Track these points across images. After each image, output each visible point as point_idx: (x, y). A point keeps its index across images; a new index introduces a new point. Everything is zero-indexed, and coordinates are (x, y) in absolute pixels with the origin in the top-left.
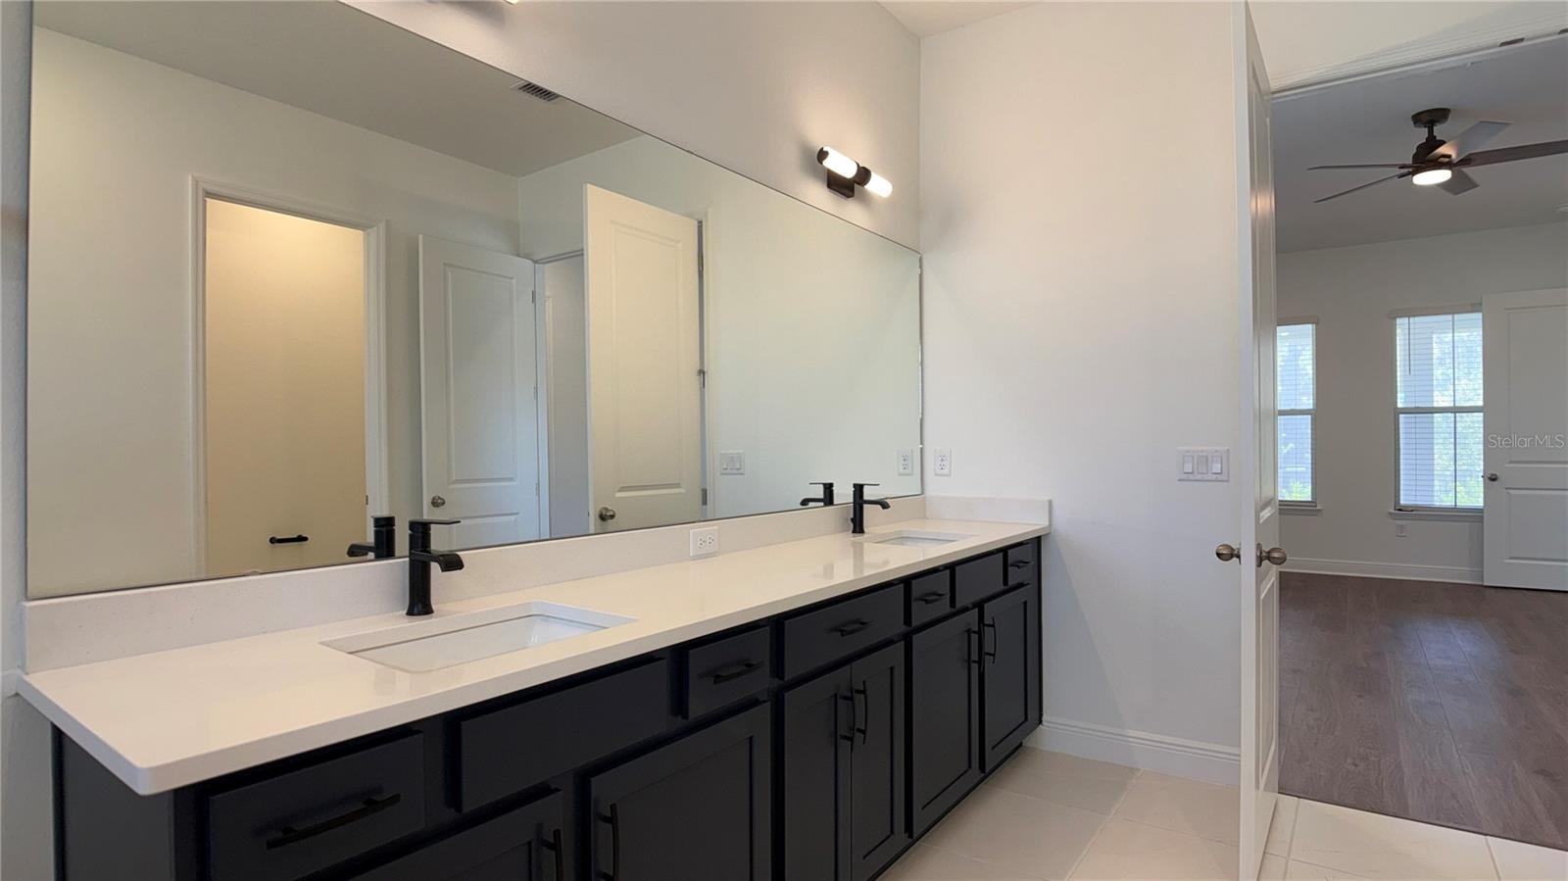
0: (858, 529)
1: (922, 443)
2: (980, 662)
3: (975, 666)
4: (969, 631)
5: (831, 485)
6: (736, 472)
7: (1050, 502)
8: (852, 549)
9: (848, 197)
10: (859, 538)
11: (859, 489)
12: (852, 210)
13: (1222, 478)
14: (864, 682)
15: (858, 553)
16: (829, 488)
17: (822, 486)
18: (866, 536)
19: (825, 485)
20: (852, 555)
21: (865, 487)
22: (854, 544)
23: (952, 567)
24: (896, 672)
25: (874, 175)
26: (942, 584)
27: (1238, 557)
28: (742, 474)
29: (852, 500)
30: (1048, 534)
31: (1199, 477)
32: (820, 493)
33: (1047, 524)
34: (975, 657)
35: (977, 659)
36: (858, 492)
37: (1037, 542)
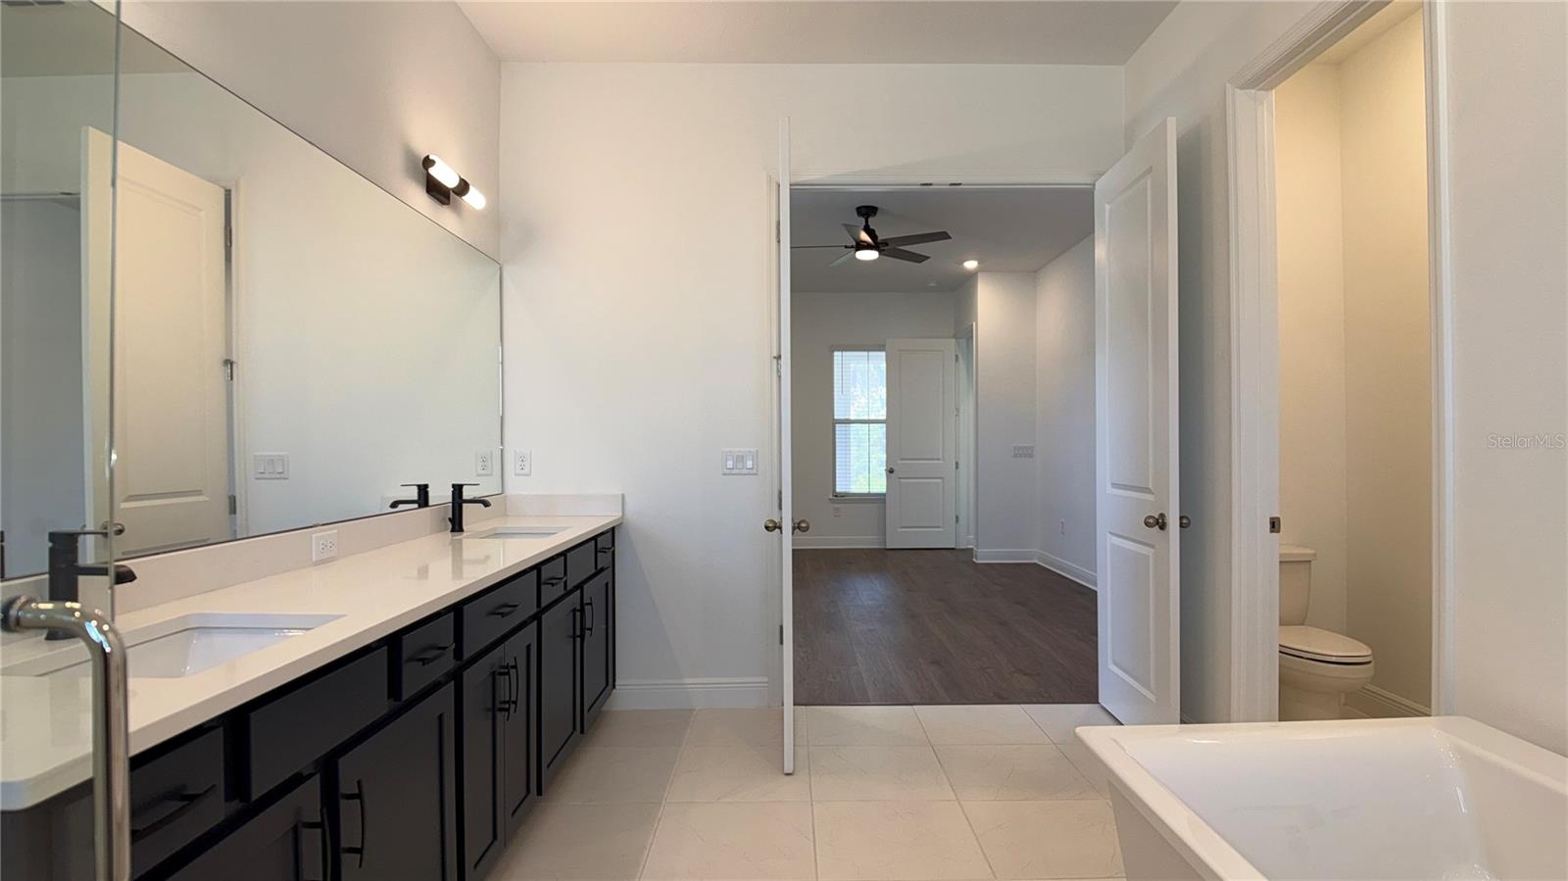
0: (457, 527)
1: (502, 444)
2: (582, 637)
3: (578, 640)
4: (574, 610)
5: (426, 486)
6: (278, 476)
7: (623, 496)
8: (450, 548)
9: (443, 203)
10: (458, 536)
11: (458, 489)
12: (445, 216)
13: (753, 473)
14: (515, 659)
15: (457, 549)
16: (423, 490)
17: (416, 488)
18: (465, 534)
19: (419, 486)
20: (450, 553)
21: (464, 487)
22: (452, 543)
23: (564, 554)
24: (532, 647)
25: (472, 189)
26: (556, 569)
27: (780, 528)
28: (286, 479)
29: (450, 500)
30: (621, 524)
31: (737, 471)
32: (414, 494)
33: (621, 514)
34: (578, 633)
35: (579, 634)
36: (457, 492)
37: (612, 531)
